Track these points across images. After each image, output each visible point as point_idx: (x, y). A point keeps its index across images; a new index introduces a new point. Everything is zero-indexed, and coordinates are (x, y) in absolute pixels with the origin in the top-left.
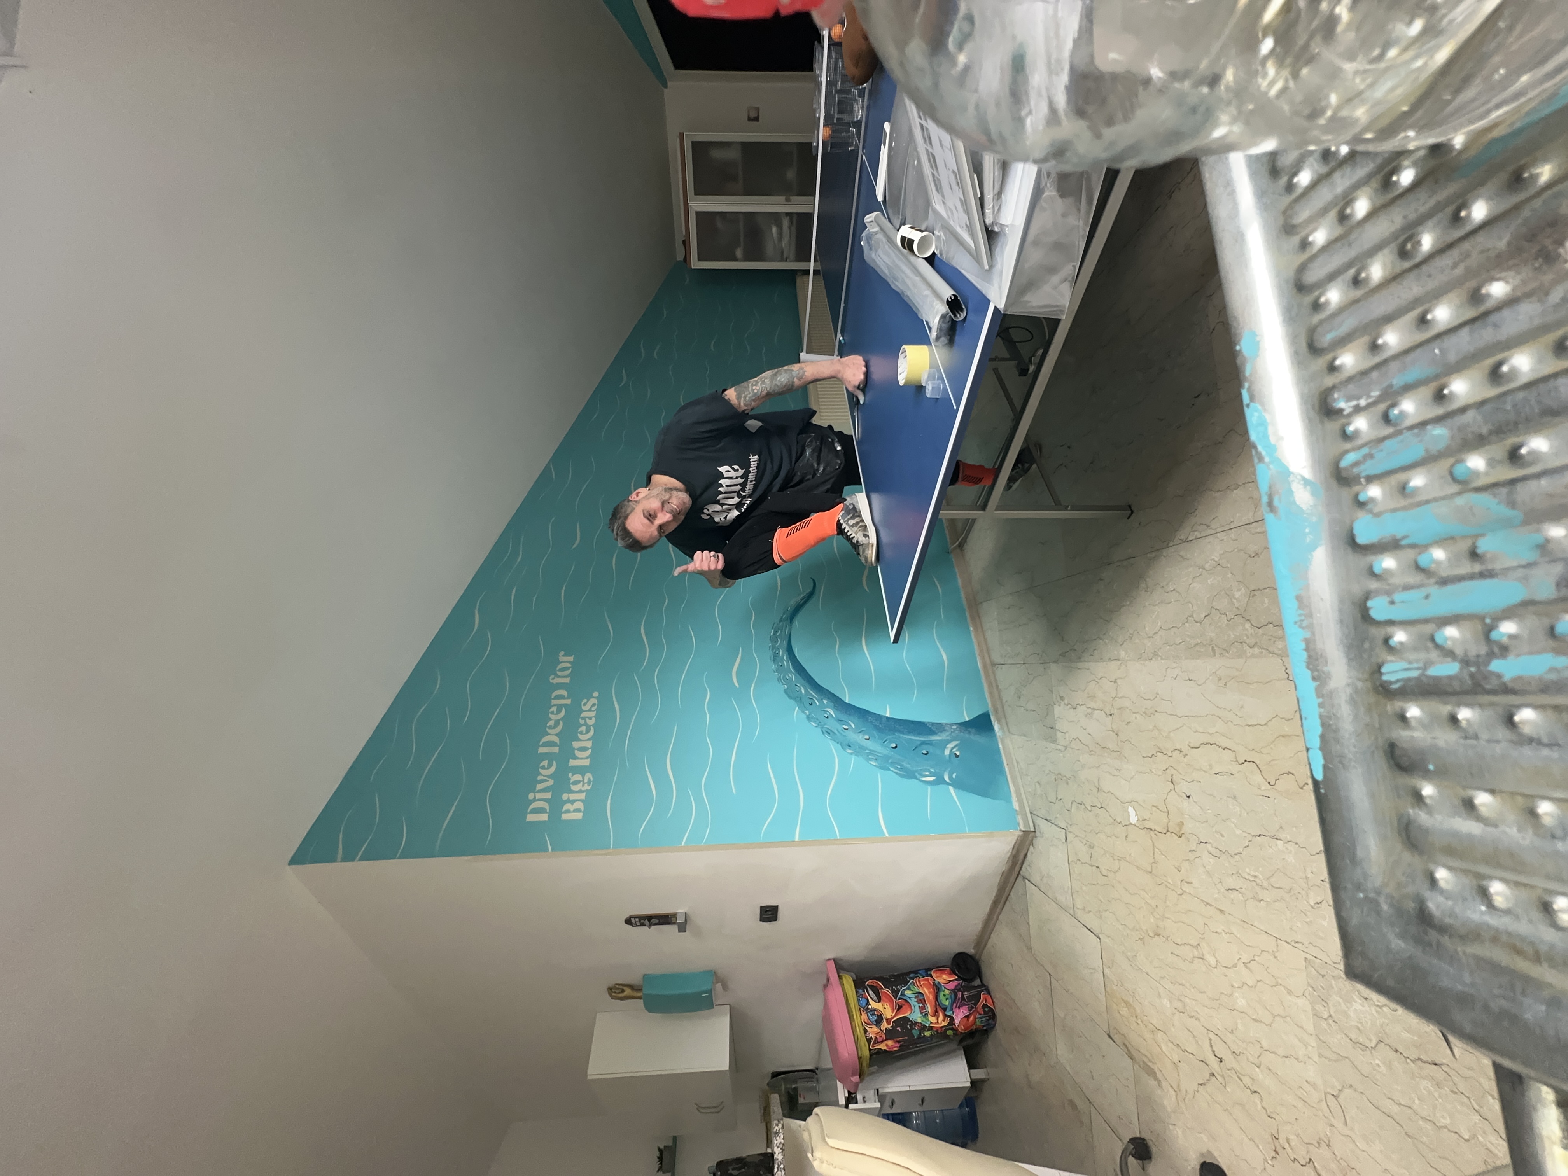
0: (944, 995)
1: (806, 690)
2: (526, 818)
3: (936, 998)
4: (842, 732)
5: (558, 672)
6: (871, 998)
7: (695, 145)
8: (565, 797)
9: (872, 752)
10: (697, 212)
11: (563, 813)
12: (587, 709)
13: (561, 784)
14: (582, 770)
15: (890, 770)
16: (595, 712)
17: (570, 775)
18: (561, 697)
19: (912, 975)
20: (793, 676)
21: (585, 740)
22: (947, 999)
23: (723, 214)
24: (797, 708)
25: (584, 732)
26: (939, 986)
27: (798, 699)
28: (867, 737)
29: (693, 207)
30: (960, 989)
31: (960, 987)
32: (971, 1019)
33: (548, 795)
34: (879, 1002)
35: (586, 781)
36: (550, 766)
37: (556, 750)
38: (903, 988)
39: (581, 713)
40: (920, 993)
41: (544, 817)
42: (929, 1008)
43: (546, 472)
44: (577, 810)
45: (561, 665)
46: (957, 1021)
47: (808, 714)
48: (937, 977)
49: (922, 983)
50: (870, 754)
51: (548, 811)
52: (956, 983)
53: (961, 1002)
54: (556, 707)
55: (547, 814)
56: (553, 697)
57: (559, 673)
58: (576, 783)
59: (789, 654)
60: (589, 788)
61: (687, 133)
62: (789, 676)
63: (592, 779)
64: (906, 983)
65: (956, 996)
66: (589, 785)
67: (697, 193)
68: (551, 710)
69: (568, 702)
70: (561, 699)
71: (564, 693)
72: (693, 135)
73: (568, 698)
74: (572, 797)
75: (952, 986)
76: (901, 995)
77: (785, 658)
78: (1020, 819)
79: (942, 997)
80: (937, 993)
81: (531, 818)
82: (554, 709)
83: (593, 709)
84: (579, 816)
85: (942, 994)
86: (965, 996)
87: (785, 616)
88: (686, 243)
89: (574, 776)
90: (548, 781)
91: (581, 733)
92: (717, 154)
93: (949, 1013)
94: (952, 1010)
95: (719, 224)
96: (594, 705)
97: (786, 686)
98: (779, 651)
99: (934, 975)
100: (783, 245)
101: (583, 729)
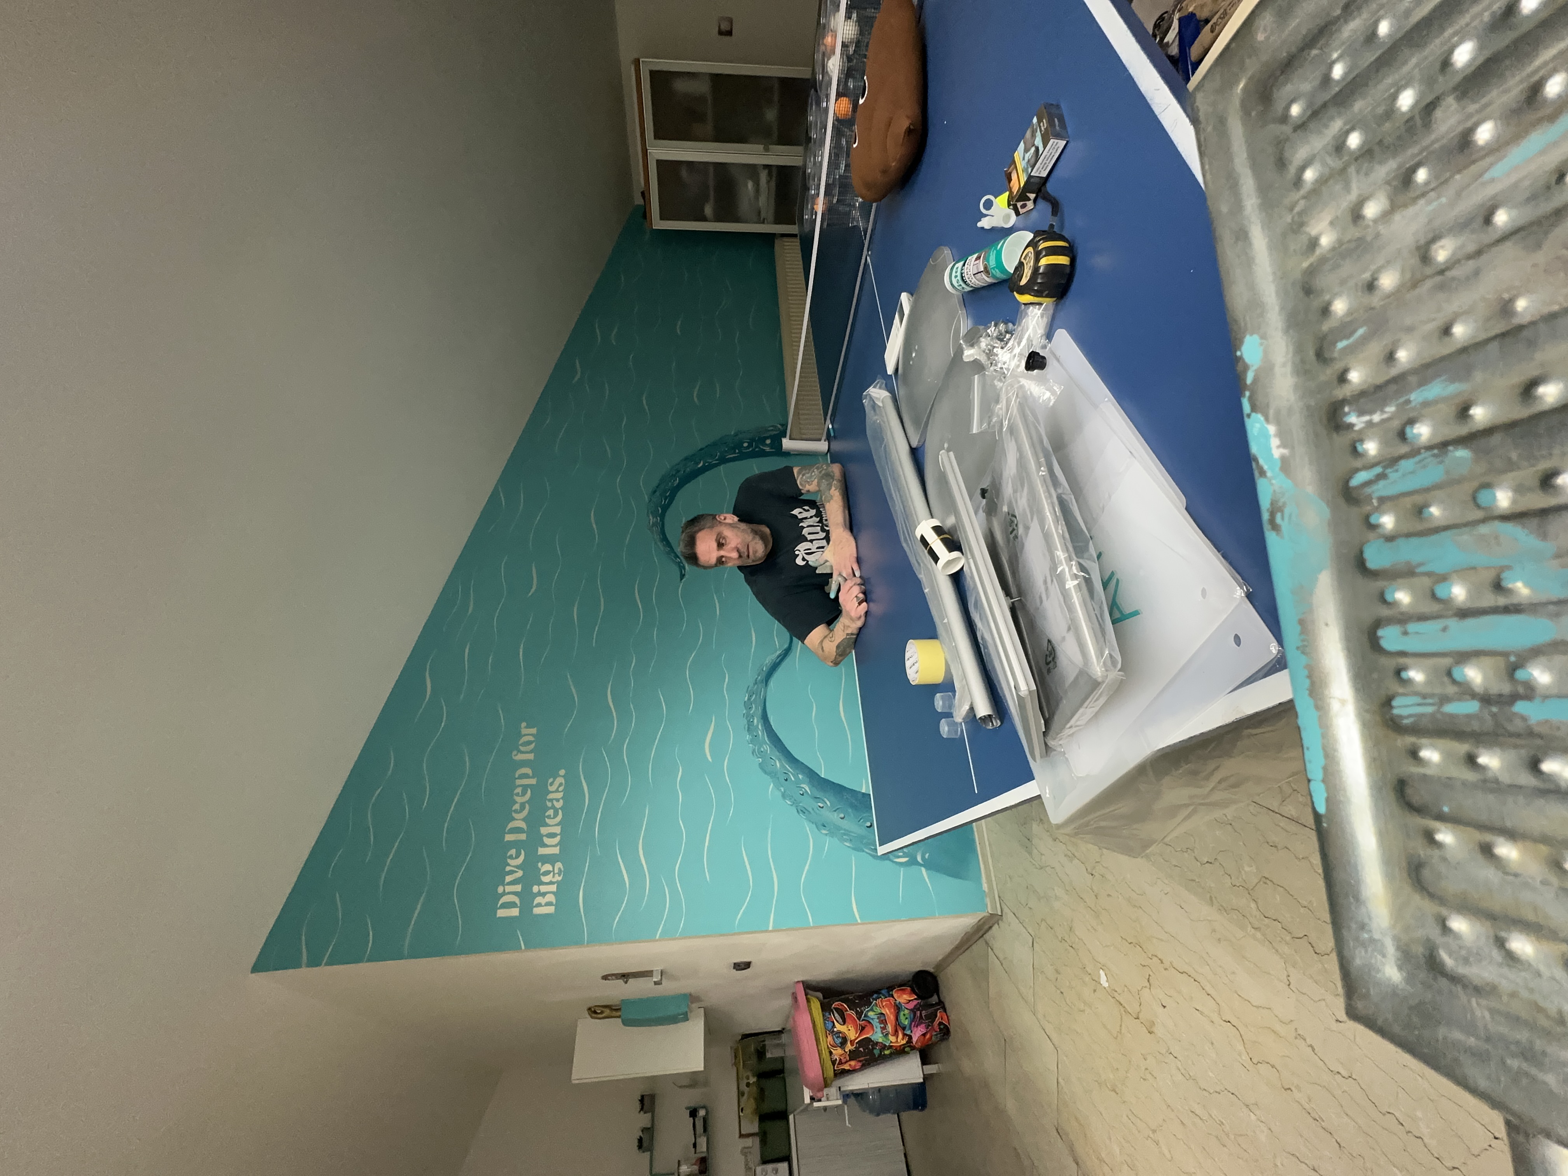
0: (904, 1015)
1: (782, 766)
2: (496, 913)
3: (897, 1019)
4: (818, 811)
5: (520, 747)
6: (837, 1021)
7: (653, 73)
8: (535, 889)
9: (847, 832)
10: (657, 161)
11: (535, 907)
12: (554, 790)
13: (531, 876)
14: (550, 859)
15: (863, 851)
16: (562, 793)
17: (540, 864)
18: (526, 776)
19: (875, 996)
20: (767, 748)
21: (552, 826)
22: (906, 1018)
23: (690, 164)
24: (772, 785)
25: (552, 817)
26: (899, 1006)
27: (772, 774)
28: (842, 815)
29: (653, 154)
30: (919, 1008)
31: (918, 1006)
32: (928, 1036)
33: (518, 888)
34: (844, 1023)
35: (556, 871)
36: (517, 857)
37: (523, 837)
38: (867, 1010)
39: (548, 795)
40: (882, 1014)
41: (515, 912)
42: (890, 1028)
43: (494, 498)
44: (549, 904)
45: (524, 738)
46: (914, 1040)
47: (783, 790)
48: (899, 997)
49: (884, 1004)
50: (845, 834)
51: (519, 905)
52: (915, 1002)
53: (919, 1020)
54: (521, 788)
55: (518, 909)
56: (517, 776)
57: (522, 748)
58: (547, 873)
59: (764, 723)
60: (560, 878)
61: (643, 59)
62: (764, 748)
63: (563, 869)
64: (870, 1004)
65: (915, 1016)
66: (559, 876)
67: (657, 136)
68: (516, 791)
69: (533, 781)
70: (526, 779)
71: (527, 771)
72: (651, 63)
73: (533, 777)
74: (543, 889)
75: (912, 1005)
76: (865, 1016)
77: (760, 727)
78: (988, 901)
79: (902, 1018)
80: (898, 1013)
81: (501, 913)
82: (519, 790)
83: (561, 789)
84: (551, 910)
85: (902, 1013)
86: (923, 1015)
87: (759, 677)
88: (644, 195)
89: (544, 866)
90: (517, 872)
91: (549, 817)
92: (681, 86)
93: (908, 1032)
94: (910, 1028)
95: (684, 173)
96: (561, 785)
97: (760, 759)
98: (754, 719)
99: (895, 995)
100: (760, 205)
101: (551, 812)
